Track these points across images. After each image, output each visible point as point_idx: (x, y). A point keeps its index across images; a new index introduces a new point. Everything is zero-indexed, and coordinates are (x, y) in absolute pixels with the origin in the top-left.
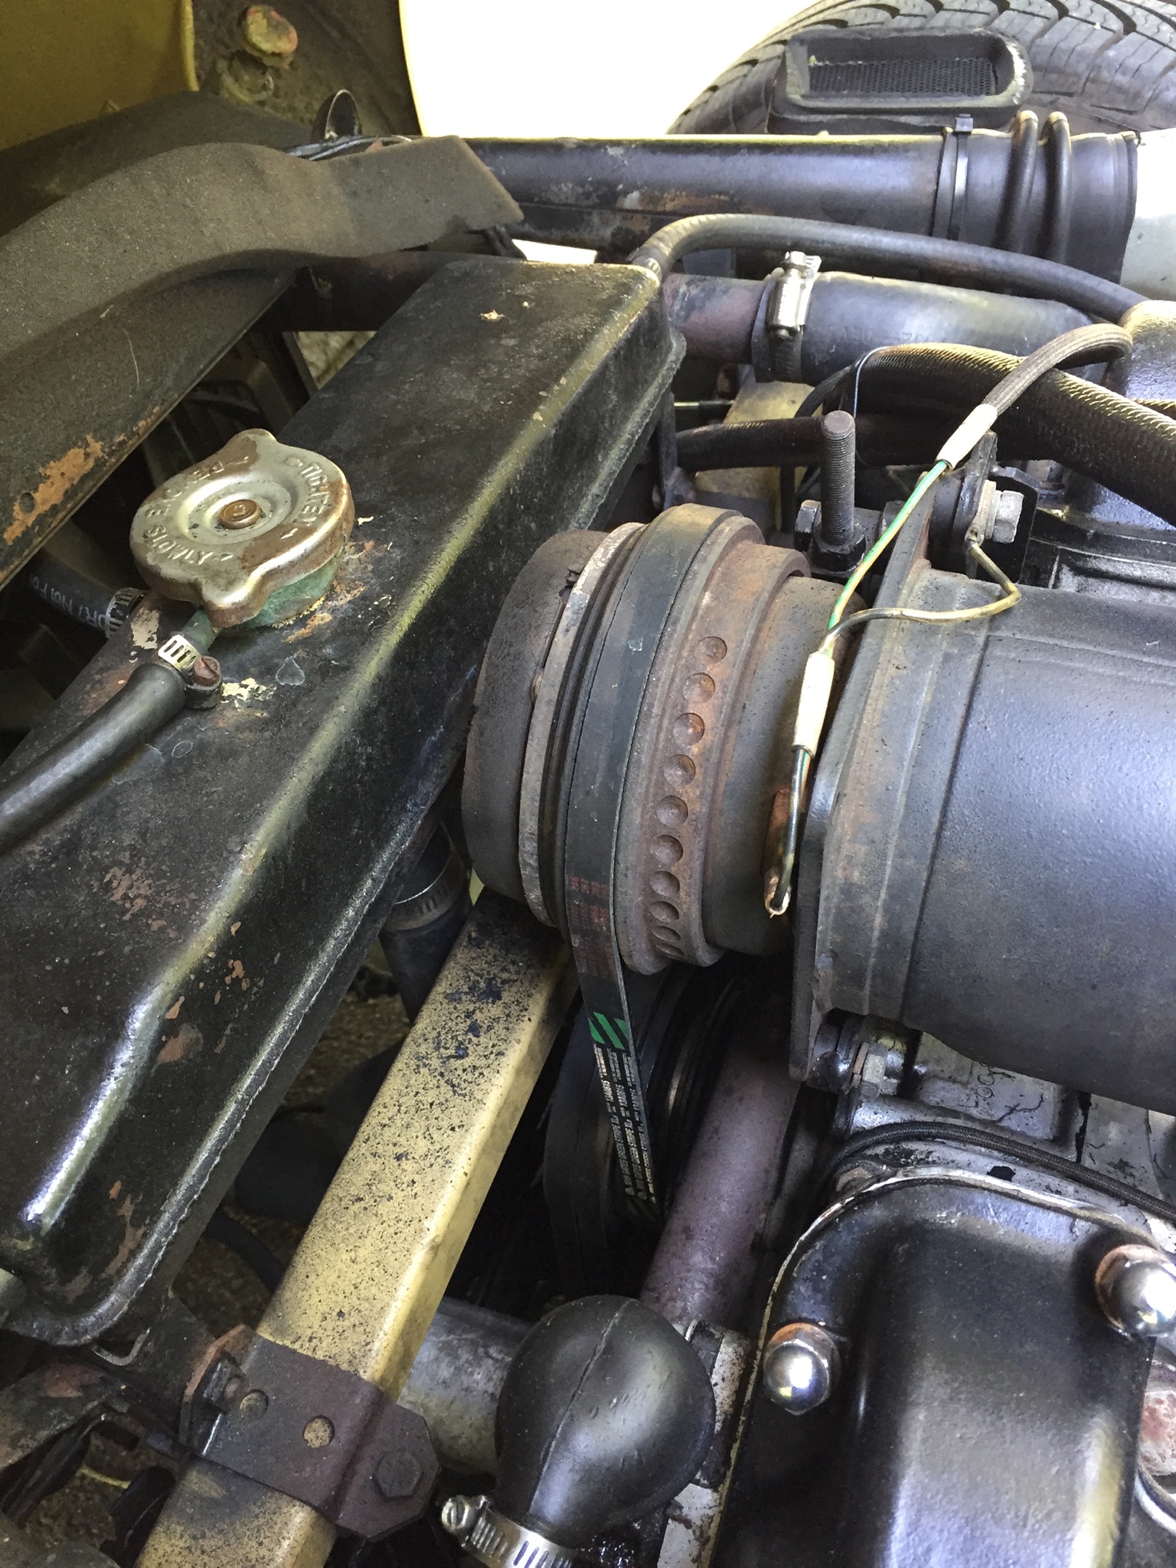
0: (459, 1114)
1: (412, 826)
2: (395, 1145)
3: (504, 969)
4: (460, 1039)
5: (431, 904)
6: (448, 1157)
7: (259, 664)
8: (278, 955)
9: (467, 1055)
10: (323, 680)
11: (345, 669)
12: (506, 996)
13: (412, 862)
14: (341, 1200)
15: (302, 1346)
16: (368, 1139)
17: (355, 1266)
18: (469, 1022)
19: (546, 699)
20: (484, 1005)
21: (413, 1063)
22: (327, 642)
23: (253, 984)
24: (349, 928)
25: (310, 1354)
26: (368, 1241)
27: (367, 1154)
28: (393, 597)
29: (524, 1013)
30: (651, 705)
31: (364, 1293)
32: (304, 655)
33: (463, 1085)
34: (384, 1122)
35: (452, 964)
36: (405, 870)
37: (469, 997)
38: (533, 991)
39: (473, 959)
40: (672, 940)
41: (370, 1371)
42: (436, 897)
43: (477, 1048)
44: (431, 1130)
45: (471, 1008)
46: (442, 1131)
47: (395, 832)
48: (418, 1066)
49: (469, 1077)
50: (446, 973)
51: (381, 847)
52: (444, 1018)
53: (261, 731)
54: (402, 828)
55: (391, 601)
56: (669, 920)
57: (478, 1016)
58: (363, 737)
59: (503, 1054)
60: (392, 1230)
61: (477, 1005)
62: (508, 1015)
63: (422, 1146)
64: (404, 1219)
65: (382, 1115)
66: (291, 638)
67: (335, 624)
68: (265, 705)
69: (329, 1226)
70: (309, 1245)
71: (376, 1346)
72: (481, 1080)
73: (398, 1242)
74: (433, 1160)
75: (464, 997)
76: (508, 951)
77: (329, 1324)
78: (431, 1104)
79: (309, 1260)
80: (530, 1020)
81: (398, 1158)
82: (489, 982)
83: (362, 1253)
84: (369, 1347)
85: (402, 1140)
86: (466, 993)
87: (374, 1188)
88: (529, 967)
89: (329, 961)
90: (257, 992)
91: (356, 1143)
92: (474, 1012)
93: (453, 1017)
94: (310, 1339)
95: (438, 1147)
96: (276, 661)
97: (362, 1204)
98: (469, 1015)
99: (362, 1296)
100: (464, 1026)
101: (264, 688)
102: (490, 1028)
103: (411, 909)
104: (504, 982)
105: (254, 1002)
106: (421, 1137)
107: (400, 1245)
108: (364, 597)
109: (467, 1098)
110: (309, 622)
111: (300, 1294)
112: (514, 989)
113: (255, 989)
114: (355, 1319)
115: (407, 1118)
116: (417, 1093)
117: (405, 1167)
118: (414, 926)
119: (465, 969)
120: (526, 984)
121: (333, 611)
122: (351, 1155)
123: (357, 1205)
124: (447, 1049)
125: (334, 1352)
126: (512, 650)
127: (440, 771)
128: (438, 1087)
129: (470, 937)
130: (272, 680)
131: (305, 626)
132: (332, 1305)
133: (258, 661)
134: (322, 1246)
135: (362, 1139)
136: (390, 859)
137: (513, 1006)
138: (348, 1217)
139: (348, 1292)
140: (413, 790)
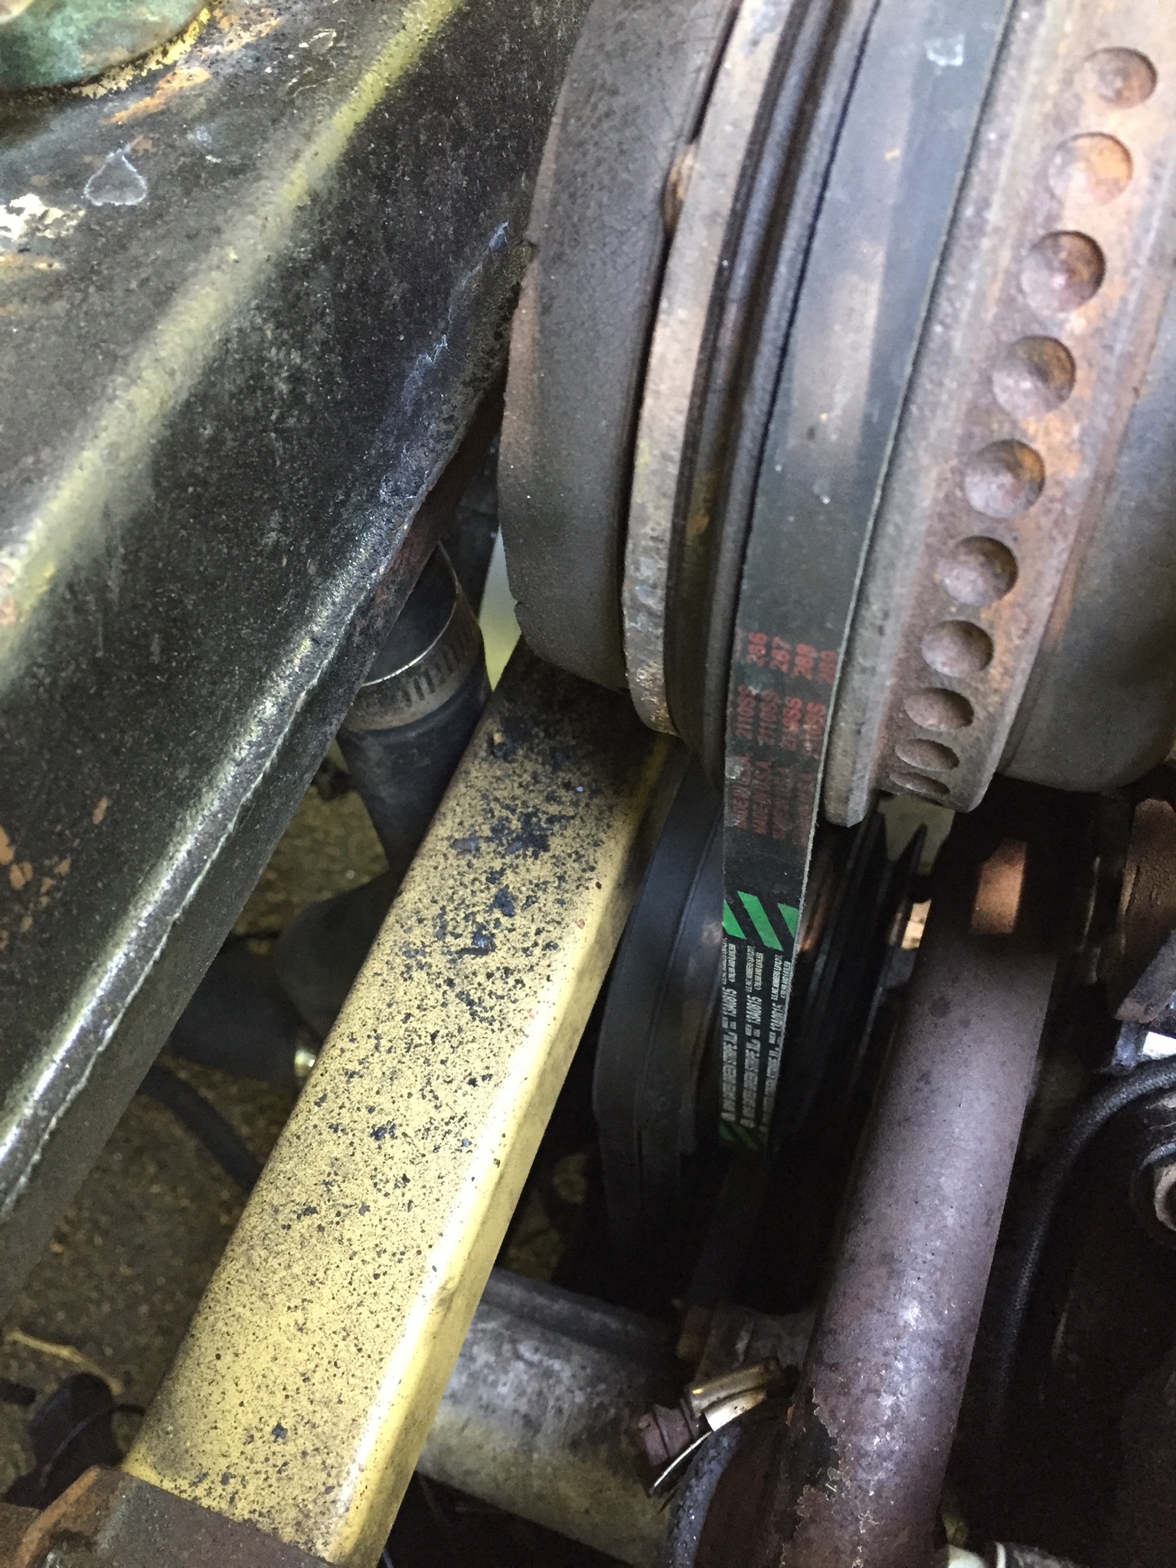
0: (482, 1053)
1: (391, 533)
2: (371, 1110)
3: (550, 798)
4: (480, 919)
5: (424, 686)
6: (466, 1134)
7: (51, 169)
8: (104, 804)
9: (493, 948)
10: (187, 193)
11: (235, 172)
12: (556, 844)
13: (393, 609)
14: (276, 1211)
15: (209, 1491)
16: (323, 1099)
17: (305, 1339)
18: (494, 890)
19: (705, 210)
20: (520, 861)
21: (399, 962)
22: (198, 119)
23: (41, 872)
24: (267, 738)
25: (224, 1505)
26: (326, 1291)
27: (323, 1126)
28: (340, 33)
29: (588, 875)
30: (984, 204)
31: (320, 1390)
32: (148, 145)
33: (489, 1002)
34: (350, 1067)
35: (461, 788)
36: (379, 623)
37: (493, 846)
38: (602, 836)
39: (498, 779)
40: (934, 767)
41: (334, 1541)
42: (432, 673)
43: (512, 936)
44: (434, 1083)
45: (497, 865)
46: (454, 1086)
47: (357, 545)
48: (409, 968)
49: (499, 987)
50: (452, 803)
51: (327, 573)
52: (451, 882)
53: (45, 301)
54: (370, 538)
55: (337, 40)
56: (943, 728)
57: (509, 879)
58: (279, 325)
59: (555, 947)
60: (369, 1270)
61: (508, 860)
62: (561, 878)
63: (418, 1112)
64: (390, 1250)
65: (348, 1054)
66: (121, 116)
67: (215, 88)
68: (58, 247)
69: (257, 1261)
70: (221, 1297)
71: (344, 1494)
72: (519, 993)
73: (382, 1292)
74: (438, 1140)
75: (483, 846)
76: (556, 768)
77: (260, 1449)
78: (434, 1036)
79: (220, 1324)
80: (599, 886)
81: (377, 1134)
82: (526, 819)
83: (316, 1312)
84: (330, 1497)
85: (384, 1101)
86: (488, 840)
87: (335, 1189)
88: (594, 793)
89: (223, 809)
90: (56, 888)
91: (302, 1105)
92: (502, 872)
93: (467, 879)
94: (225, 1480)
95: (446, 1113)
96: (87, 159)
97: (315, 1219)
98: (494, 877)
99: (318, 1396)
100: (486, 897)
101: (56, 213)
102: (530, 901)
103: (387, 695)
104: (551, 820)
105: (49, 911)
106: (417, 1095)
107: (384, 1300)
108: (278, 36)
109: (496, 1025)
110: (161, 83)
111: (206, 1389)
112: (569, 832)
113: (48, 883)
114: (304, 1440)
115: (391, 1061)
116: (408, 1016)
117: (390, 1151)
118: (395, 724)
119: (484, 797)
120: (591, 823)
121: (212, 62)
122: (293, 1126)
123: (307, 1220)
124: (457, 936)
125: (268, 1504)
126: (618, 102)
127: (443, 427)
128: (444, 1005)
129: (491, 741)
130: (77, 198)
131: (151, 92)
132: (263, 1412)
133: (50, 161)
134: (244, 1299)
135: (313, 1099)
136: (347, 601)
137: (570, 863)
138: (289, 1244)
139: (291, 1388)
140: (389, 461)
